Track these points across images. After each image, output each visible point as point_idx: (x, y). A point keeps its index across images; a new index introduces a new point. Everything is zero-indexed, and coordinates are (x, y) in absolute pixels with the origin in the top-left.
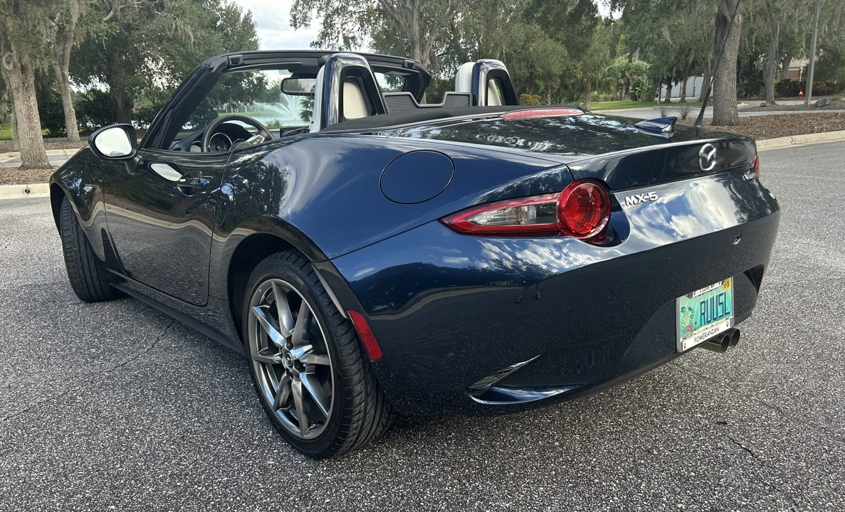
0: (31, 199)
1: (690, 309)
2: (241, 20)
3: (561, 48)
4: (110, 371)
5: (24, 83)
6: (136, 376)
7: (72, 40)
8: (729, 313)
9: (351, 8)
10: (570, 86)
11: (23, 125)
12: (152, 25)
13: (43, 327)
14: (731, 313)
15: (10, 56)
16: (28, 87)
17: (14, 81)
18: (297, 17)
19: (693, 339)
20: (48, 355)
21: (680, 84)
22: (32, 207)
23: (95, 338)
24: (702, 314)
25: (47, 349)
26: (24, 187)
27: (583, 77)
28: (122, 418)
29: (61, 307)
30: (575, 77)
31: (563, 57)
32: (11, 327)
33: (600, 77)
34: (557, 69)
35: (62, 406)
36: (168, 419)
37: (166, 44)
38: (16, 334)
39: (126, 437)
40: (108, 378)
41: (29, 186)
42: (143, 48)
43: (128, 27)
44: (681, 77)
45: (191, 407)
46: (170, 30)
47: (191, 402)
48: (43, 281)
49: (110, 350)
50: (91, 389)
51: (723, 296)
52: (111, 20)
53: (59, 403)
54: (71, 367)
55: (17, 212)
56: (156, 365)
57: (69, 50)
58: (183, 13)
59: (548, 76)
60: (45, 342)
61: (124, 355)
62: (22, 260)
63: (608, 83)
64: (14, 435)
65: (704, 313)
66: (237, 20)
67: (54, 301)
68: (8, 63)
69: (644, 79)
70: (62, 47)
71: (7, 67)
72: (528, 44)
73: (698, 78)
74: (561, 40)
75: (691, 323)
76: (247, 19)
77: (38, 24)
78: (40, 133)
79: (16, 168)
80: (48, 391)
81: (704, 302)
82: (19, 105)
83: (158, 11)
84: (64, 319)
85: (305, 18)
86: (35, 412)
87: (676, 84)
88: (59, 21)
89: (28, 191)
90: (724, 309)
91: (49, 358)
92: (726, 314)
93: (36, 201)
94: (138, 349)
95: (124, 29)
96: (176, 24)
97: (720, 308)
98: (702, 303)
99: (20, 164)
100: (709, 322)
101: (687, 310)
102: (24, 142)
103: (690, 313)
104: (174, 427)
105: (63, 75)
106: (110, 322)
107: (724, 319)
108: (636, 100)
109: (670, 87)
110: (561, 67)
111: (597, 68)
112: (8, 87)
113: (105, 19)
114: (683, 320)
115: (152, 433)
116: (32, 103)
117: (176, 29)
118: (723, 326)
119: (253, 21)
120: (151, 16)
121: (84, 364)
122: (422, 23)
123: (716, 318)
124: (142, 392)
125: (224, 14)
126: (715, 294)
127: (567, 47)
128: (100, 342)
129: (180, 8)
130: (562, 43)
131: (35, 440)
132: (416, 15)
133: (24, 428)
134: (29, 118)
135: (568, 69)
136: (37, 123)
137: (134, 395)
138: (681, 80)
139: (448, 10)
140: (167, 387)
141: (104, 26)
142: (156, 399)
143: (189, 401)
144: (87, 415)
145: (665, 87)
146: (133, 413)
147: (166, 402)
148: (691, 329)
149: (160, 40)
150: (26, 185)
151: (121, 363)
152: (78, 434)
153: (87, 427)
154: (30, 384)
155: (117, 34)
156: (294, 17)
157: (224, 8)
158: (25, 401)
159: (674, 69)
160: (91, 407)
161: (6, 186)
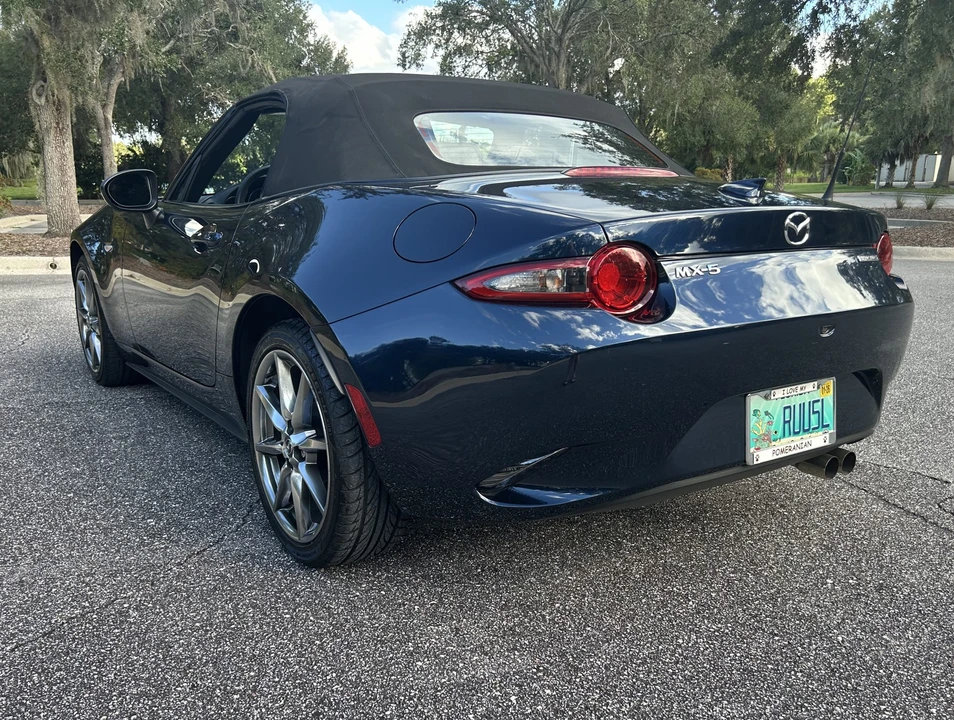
0: (58, 276)
1: (767, 413)
2: (333, 59)
3: (749, 109)
4: (180, 564)
5: (58, 124)
6: (223, 577)
7: (120, 75)
8: (828, 426)
9: (477, 47)
10: (759, 160)
11: (54, 178)
12: (221, 60)
13: (75, 475)
14: (831, 426)
15: (43, 86)
16: (63, 128)
17: (45, 119)
18: (407, 55)
19: (770, 451)
20: (83, 525)
21: (909, 164)
22: (59, 287)
23: (153, 500)
24: (785, 422)
25: (81, 515)
26: (50, 259)
27: (776, 149)
28: (207, 662)
29: (100, 441)
30: (767, 148)
31: (753, 121)
32: (27, 472)
33: (800, 150)
34: (743, 136)
35: (106, 628)
36: (286, 672)
37: (238, 84)
38: (35, 483)
39: (217, 706)
40: (178, 577)
41: (56, 259)
42: (208, 90)
43: (191, 62)
44: (910, 154)
45: (321, 647)
46: (244, 67)
47: (320, 636)
48: (74, 398)
49: (178, 523)
50: (152, 598)
51: (820, 403)
52: (169, 52)
53: (101, 622)
54: (118, 551)
55: (39, 293)
56: (253, 557)
57: (114, 88)
58: (263, 45)
59: (730, 146)
60: (78, 502)
61: (201, 534)
62: (45, 363)
63: (810, 159)
64: (26, 685)
65: (789, 422)
66: (329, 58)
67: (91, 432)
68: (40, 95)
69: (857, 155)
70: (106, 84)
71: (37, 101)
72: (706, 103)
73: (930, 156)
74: (752, 98)
75: (769, 432)
76: (340, 58)
77: (83, 45)
78: (74, 190)
79: (40, 234)
80: (82, 595)
81: (789, 407)
82: (51, 151)
83: (230, 41)
84: (106, 462)
85: (418, 55)
86: (61, 637)
87: (902, 163)
88: (105, 51)
89: (53, 266)
90: (821, 419)
91: (83, 532)
92: (824, 426)
93: (64, 280)
94: (222, 524)
95: (186, 64)
96: (253, 60)
97: (814, 418)
98: (785, 408)
99: (46, 230)
100: (796, 433)
101: (763, 414)
102: (55, 201)
103: (767, 418)
104: (299, 691)
105: (106, 119)
106: (175, 471)
107: (820, 433)
108: (845, 183)
109: (893, 167)
110: (749, 134)
111: (797, 136)
112: (37, 127)
113: (163, 50)
114: (755, 426)
115: (262, 701)
116: (67, 151)
117: (253, 65)
118: (819, 440)
119: (348, 60)
120: (221, 48)
121: (139, 547)
122: (570, 70)
123: (808, 430)
124: (236, 609)
125: (312, 51)
126: (807, 399)
127: (759, 108)
128: (161, 506)
129: (259, 39)
130: (753, 103)
131: (61, 698)
132: (563, 58)
133: (43, 671)
134: (62, 169)
135: (758, 138)
136: (71, 177)
137: (223, 615)
138: (909, 158)
139: (609, 51)
140: (276, 602)
141: (162, 59)
142: (261, 627)
143: (316, 634)
144: (149, 651)
145: (886, 167)
146: (224, 653)
147: (277, 634)
148: (768, 438)
149: (231, 79)
150: (51, 258)
151: (196, 549)
152: (135, 691)
153: (149, 679)
154: (53, 579)
155: (178, 70)
156: (403, 54)
157: (312, 43)
158: (45, 612)
159: (902, 143)
160: (154, 635)
161: (26, 258)
